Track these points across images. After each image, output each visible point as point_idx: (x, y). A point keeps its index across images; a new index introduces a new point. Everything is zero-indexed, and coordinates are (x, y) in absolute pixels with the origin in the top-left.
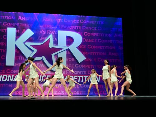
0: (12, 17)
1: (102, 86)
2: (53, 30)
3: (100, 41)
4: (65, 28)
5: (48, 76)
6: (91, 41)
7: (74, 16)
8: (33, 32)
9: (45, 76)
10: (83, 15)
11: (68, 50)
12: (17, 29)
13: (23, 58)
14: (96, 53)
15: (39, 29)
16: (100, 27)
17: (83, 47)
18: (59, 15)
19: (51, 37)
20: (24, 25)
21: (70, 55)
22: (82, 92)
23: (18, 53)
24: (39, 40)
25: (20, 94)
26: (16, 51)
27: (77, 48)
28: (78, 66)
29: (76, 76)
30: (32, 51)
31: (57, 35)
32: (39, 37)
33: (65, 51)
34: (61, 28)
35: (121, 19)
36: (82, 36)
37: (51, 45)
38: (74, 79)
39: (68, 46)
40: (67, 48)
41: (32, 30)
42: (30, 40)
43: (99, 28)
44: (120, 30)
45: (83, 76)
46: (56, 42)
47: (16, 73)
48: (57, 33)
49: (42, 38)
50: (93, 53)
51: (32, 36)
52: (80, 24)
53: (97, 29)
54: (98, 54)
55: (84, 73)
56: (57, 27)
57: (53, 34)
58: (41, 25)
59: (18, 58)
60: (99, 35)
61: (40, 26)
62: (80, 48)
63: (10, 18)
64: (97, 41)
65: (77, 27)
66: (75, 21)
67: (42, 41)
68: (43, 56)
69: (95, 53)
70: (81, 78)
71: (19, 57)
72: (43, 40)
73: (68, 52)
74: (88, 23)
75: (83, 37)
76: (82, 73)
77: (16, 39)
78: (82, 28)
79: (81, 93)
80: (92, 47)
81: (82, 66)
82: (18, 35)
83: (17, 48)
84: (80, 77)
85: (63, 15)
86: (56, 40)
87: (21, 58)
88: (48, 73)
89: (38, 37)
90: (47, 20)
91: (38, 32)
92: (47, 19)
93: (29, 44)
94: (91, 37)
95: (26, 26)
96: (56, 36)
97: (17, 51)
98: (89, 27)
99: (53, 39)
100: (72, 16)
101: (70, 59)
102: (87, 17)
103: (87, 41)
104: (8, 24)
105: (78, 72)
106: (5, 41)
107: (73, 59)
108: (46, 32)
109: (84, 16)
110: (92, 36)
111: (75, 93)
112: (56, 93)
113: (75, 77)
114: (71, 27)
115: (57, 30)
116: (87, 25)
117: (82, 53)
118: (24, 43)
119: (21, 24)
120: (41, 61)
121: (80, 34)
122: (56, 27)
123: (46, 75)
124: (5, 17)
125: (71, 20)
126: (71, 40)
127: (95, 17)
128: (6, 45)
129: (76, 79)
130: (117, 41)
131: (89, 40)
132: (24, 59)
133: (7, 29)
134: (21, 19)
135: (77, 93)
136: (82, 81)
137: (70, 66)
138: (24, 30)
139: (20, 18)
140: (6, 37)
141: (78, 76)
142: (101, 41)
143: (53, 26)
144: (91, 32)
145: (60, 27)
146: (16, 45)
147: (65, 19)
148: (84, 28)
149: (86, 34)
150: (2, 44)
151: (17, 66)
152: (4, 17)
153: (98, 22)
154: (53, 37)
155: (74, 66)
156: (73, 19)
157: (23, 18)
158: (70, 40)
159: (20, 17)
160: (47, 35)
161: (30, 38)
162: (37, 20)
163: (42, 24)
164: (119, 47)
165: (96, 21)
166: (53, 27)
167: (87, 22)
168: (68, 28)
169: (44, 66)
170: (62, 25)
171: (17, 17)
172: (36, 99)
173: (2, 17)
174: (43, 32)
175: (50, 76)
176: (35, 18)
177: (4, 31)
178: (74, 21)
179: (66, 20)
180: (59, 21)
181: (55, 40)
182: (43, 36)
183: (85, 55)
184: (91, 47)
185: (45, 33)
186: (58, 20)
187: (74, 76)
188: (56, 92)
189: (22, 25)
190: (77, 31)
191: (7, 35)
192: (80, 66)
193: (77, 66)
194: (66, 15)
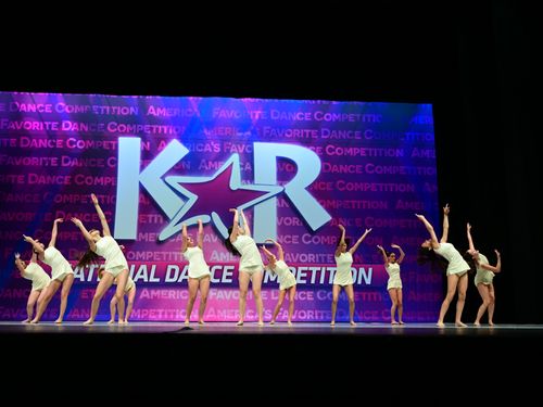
0: (132, 109)
1: (377, 297)
2: (240, 142)
3: (370, 168)
4: (274, 134)
5: (226, 268)
6: (345, 169)
7: (299, 101)
8: (187, 147)
9: (220, 268)
10: (321, 99)
11: (283, 196)
12: (144, 140)
13: (159, 219)
14: (361, 204)
15: (204, 141)
16: (371, 131)
17: (322, 186)
18: (257, 100)
19: (235, 159)
20: (163, 130)
21: (287, 208)
22: (322, 312)
23: (148, 205)
24: (203, 169)
25: (150, 316)
26: (141, 199)
27: (306, 189)
28: (311, 239)
29: (306, 268)
30: (185, 198)
31: (252, 154)
32: (204, 161)
33: (275, 199)
34: (262, 135)
35: (429, 106)
36: (321, 157)
37: (236, 183)
38: (300, 275)
39: (281, 185)
40: (280, 189)
41: (184, 141)
42: (178, 169)
43: (369, 134)
44: (429, 137)
45: (324, 269)
46: (248, 175)
47: (140, 259)
48: (252, 149)
49: (210, 163)
50: (350, 204)
51: (185, 159)
52: (313, 125)
53: (361, 135)
54: (367, 204)
55: (326, 258)
56: (253, 132)
57: (241, 151)
58: (208, 129)
59: (147, 219)
60: (367, 152)
61: (205, 131)
62: (316, 190)
63: (125, 111)
64: (363, 169)
65: (308, 131)
66: (301, 116)
67: (209, 173)
68: (214, 214)
69: (356, 204)
70: (319, 273)
71: (151, 216)
72: (213, 170)
73: (283, 201)
74: (337, 121)
75: (323, 158)
76: (320, 258)
77: (143, 167)
78: (319, 134)
79: (319, 315)
80: (350, 186)
81: (322, 240)
82: (147, 156)
83: (143, 191)
84: (314, 270)
85: (267, 100)
86: (248, 167)
87: (153, 218)
88: (228, 261)
89: (199, 162)
90: (223, 114)
91: (200, 148)
92: (223, 111)
93: (175, 180)
94: (346, 160)
95: (168, 131)
96: (248, 158)
97: (144, 201)
98: (340, 132)
99: (241, 166)
100: (292, 101)
101: (288, 221)
102: (334, 102)
103: (334, 169)
104: (122, 128)
105: (310, 257)
106: (113, 173)
107: (295, 221)
108: (222, 148)
109: (324, 102)
110: (349, 155)
111: (302, 315)
112: (250, 314)
113: (303, 272)
114: (289, 133)
115: (250, 142)
116: (334, 126)
117: (322, 204)
118: (163, 178)
119: (155, 127)
120: (209, 227)
121: (315, 151)
122: (249, 133)
123: (223, 265)
124: (114, 108)
125: (290, 114)
126: (289, 168)
127: (355, 103)
128: (116, 182)
129: (305, 275)
130: (419, 168)
131: (341, 166)
132: (161, 221)
133: (117, 140)
134: (154, 113)
135: (308, 315)
136: (322, 282)
137: (288, 239)
138: (163, 142)
139: (153, 111)
140: (115, 162)
141: (311, 269)
142: (373, 168)
143: (239, 132)
144: (346, 144)
145: (259, 133)
146: (140, 184)
147: (272, 112)
148: (326, 133)
149: (331, 150)
150: (103, 181)
151: (143, 240)
152: (111, 110)
153: (366, 118)
154: (240, 161)
155: (299, 239)
156: (296, 110)
157: (159, 110)
158: (286, 169)
159: (152, 107)
160: (224, 156)
161: (177, 165)
162: (199, 115)
163: (211, 125)
164: (427, 184)
165: (358, 115)
166: (240, 134)
167: (335, 117)
168: (281, 135)
169: (215, 239)
170: (265, 128)
171: (143, 108)
172: (195, 331)
173: (105, 110)
174: (213, 149)
175: (232, 268)
176: (190, 110)
177: (110, 145)
178: (297, 117)
179: (275, 114)
180: (257, 117)
181: (246, 168)
182: (213, 157)
183: (329, 210)
184: (344, 185)
185: (219, 150)
186: (254, 115)
187: (300, 269)
188: (249, 311)
189: (157, 129)
190: (305, 142)
191: (116, 155)
192: (316, 240)
193: (307, 239)
194: (276, 100)
